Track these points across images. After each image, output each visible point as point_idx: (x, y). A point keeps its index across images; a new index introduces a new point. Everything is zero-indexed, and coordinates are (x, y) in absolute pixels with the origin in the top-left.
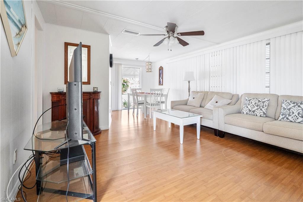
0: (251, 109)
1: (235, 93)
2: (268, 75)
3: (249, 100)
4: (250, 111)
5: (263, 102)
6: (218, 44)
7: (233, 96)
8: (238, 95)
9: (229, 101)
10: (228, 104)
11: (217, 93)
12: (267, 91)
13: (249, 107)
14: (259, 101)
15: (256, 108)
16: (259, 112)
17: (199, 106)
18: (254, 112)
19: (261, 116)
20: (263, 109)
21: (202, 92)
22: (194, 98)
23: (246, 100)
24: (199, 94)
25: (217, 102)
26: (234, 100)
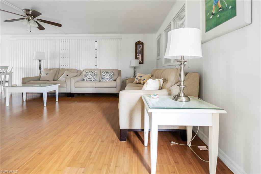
0: (89, 78)
1: (78, 69)
2: (96, 59)
3: (88, 73)
4: (88, 78)
5: (95, 73)
6: (67, 34)
7: (78, 70)
8: (81, 70)
9: (76, 74)
10: (75, 76)
11: (67, 70)
12: (95, 67)
13: (88, 76)
14: (93, 73)
15: (91, 76)
16: (93, 79)
17: (52, 79)
18: (90, 79)
19: (93, 81)
20: (94, 77)
21: (54, 69)
22: (47, 74)
23: (86, 73)
24: (52, 70)
25: (67, 75)
26: (79, 73)
